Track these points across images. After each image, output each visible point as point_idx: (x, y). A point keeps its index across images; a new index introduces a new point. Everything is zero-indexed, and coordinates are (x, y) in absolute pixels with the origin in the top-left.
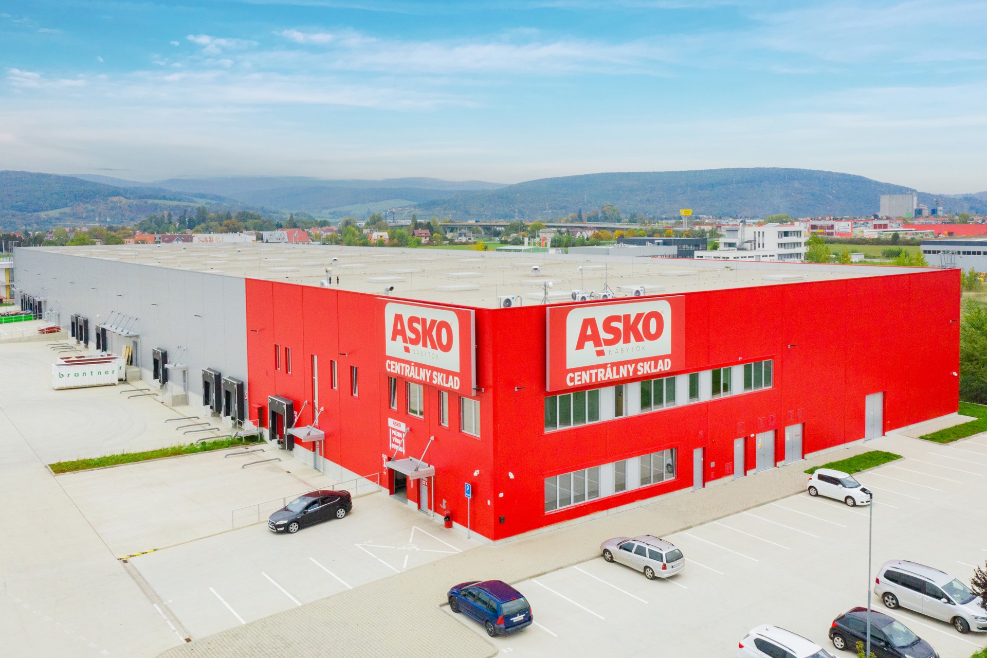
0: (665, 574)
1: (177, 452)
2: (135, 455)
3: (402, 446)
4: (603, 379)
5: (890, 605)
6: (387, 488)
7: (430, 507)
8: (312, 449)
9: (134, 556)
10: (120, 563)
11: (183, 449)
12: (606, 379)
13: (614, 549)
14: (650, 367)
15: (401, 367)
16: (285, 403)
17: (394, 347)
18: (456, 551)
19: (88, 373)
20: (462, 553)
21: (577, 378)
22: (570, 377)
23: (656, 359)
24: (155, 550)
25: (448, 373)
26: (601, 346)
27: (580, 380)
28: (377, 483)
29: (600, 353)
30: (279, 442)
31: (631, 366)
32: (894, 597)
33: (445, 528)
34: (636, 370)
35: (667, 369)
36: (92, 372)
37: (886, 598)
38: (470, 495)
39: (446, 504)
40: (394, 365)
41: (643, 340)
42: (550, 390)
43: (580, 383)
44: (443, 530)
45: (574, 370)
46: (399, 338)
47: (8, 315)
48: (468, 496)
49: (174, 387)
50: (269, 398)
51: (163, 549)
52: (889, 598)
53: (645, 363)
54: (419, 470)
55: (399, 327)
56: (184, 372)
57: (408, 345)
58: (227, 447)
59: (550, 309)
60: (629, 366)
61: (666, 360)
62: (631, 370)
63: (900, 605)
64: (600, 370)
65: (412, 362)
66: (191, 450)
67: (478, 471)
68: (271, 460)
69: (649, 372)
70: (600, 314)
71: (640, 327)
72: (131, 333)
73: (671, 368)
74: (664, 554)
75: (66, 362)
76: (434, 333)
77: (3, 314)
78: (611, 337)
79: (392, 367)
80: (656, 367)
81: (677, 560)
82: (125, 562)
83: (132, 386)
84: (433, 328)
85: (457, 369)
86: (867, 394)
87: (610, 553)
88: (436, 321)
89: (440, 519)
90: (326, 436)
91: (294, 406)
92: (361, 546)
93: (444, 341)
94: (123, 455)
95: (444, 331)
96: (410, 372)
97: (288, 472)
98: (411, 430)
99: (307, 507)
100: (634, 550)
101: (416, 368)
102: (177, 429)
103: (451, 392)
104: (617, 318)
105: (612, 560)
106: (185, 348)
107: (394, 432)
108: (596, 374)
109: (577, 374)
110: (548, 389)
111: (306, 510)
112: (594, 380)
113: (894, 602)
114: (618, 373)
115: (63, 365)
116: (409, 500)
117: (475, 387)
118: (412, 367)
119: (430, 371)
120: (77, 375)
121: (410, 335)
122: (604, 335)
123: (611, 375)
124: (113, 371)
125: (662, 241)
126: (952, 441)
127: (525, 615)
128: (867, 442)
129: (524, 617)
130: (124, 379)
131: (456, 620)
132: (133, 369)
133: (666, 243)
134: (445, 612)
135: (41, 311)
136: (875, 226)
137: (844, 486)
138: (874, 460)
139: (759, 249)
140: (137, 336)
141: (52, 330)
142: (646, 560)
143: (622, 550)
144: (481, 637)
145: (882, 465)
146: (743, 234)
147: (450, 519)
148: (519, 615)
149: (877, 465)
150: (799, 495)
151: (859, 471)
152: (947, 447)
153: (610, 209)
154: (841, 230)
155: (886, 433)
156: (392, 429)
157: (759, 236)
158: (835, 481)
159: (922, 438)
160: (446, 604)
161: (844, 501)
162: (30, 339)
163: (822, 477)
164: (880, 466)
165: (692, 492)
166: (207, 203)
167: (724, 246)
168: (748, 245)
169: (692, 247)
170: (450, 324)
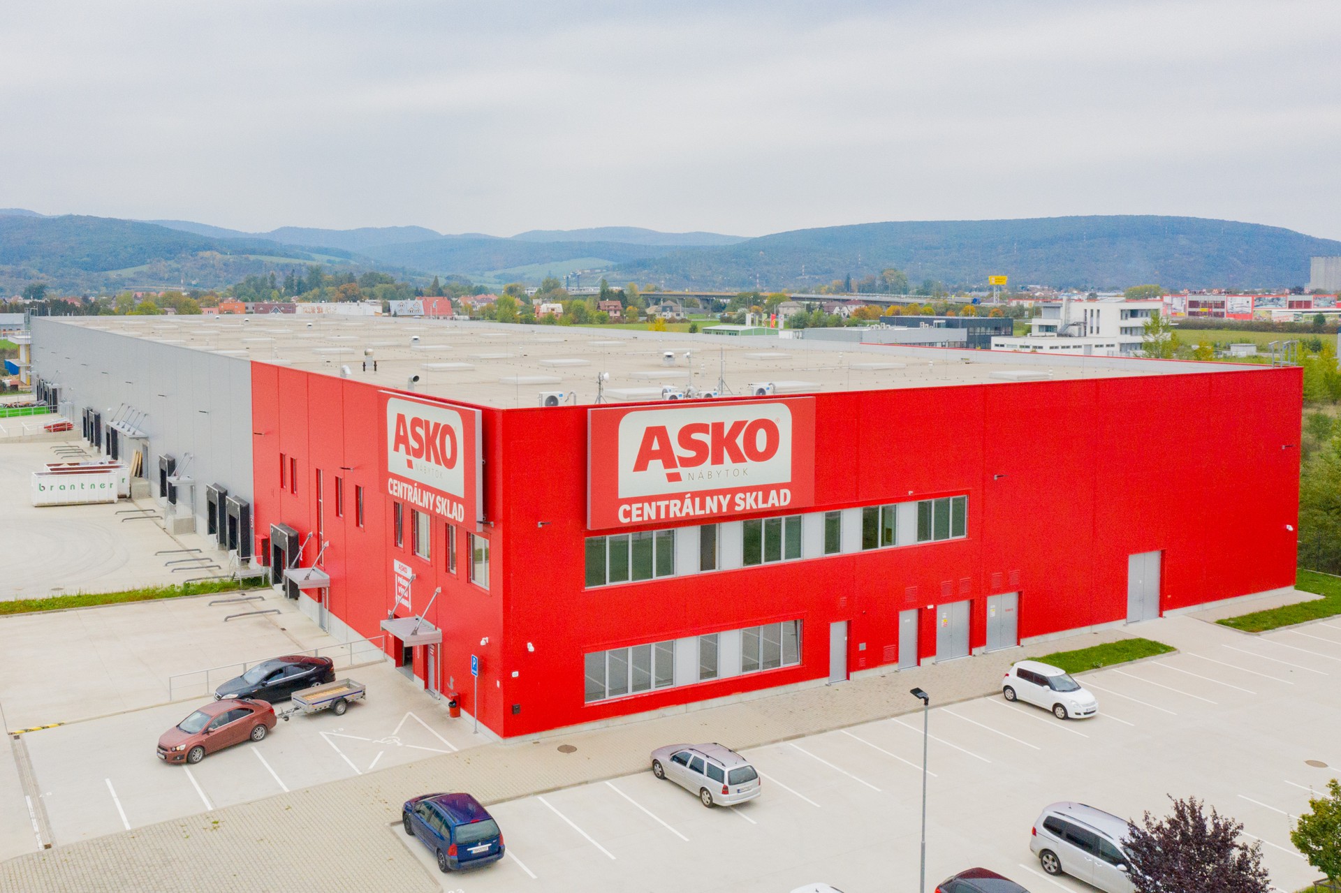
0: (726, 800)
1: (149, 596)
2: (90, 596)
3: (407, 599)
4: (678, 515)
5: (1049, 868)
6: (392, 658)
7: (436, 687)
8: (317, 599)
9: (30, 730)
10: (8, 740)
11: (157, 592)
12: (684, 514)
13: (665, 759)
14: (756, 500)
15: (403, 487)
16: (287, 534)
17: (397, 460)
18: (449, 749)
19: (78, 486)
20: (455, 753)
21: (635, 512)
22: (625, 510)
23: (766, 489)
24: (60, 724)
25: (453, 499)
26: (676, 467)
27: (642, 515)
28: (382, 649)
29: (674, 478)
30: (282, 589)
31: (725, 498)
32: (1055, 859)
33: (449, 717)
34: (732, 503)
35: (784, 504)
36: (82, 485)
37: (1045, 858)
38: (476, 672)
39: (454, 683)
40: (396, 485)
41: (744, 461)
42: (592, 527)
43: (640, 519)
44: (445, 718)
45: (630, 501)
46: (402, 447)
47: (16, 406)
48: (475, 673)
49: (183, 509)
50: (272, 527)
51: (70, 723)
52: (1048, 857)
53: (748, 494)
54: (418, 633)
55: (402, 433)
56: (192, 487)
57: (412, 458)
58: (218, 592)
59: (593, 412)
60: (721, 497)
61: (782, 491)
62: (725, 503)
63: (1063, 869)
64: (673, 502)
65: (415, 482)
66: (169, 594)
67: (487, 638)
68: (266, 612)
69: (754, 507)
70: (674, 421)
71: (740, 441)
72: (138, 434)
73: (791, 500)
74: (726, 771)
75: (51, 470)
76: (438, 442)
77: (9, 405)
78: (691, 454)
79: (395, 488)
80: (765, 500)
81: (745, 781)
82: (17, 737)
83: (136, 505)
84: (437, 435)
85: (461, 494)
86: (1132, 553)
87: (660, 766)
88: (440, 424)
89: (445, 703)
90: (332, 581)
91: (296, 539)
92: (327, 735)
93: (449, 455)
94: (79, 596)
95: (448, 438)
96: (414, 497)
97: (283, 629)
98: (418, 577)
99: (268, 677)
100: (688, 765)
101: (420, 490)
102: (166, 565)
103: (457, 526)
104: (702, 428)
105: (662, 777)
106: (192, 456)
107: (400, 580)
108: (667, 507)
109: (635, 506)
110: (589, 527)
111: (265, 682)
112: (663, 516)
113: (1056, 864)
114: (703, 507)
115: (47, 474)
116: (415, 676)
117: (482, 520)
118: (416, 489)
119: (434, 495)
120: (62, 487)
121: (414, 444)
122: (679, 451)
123: (690, 509)
124: (111, 484)
125: (944, 321)
126: (1266, 629)
127: (490, 845)
128: (1130, 625)
129: (489, 847)
130: (128, 496)
131: (404, 845)
132: (142, 482)
133: (950, 324)
134: (394, 833)
135: (55, 402)
136: (1291, 305)
137: (1053, 688)
138: (1128, 651)
139: (1091, 335)
140: (146, 438)
141: (60, 428)
142: (703, 779)
143: (675, 763)
144: (427, 871)
145: (1138, 660)
146: (1069, 313)
147: (458, 704)
148: (482, 845)
149: (1130, 660)
150: (989, 698)
151: (1098, 667)
152: (1257, 637)
153: (892, 275)
154: (1236, 310)
155: (1165, 613)
156: (399, 575)
157: (1092, 316)
158: (1041, 680)
159: (1221, 622)
160: (398, 823)
161: (1052, 711)
162: (32, 439)
163: (1023, 674)
164: (1134, 661)
165: (827, 685)
166: (329, 261)
167: (1040, 331)
168: (1074, 330)
169: (990, 331)
170: (453, 428)
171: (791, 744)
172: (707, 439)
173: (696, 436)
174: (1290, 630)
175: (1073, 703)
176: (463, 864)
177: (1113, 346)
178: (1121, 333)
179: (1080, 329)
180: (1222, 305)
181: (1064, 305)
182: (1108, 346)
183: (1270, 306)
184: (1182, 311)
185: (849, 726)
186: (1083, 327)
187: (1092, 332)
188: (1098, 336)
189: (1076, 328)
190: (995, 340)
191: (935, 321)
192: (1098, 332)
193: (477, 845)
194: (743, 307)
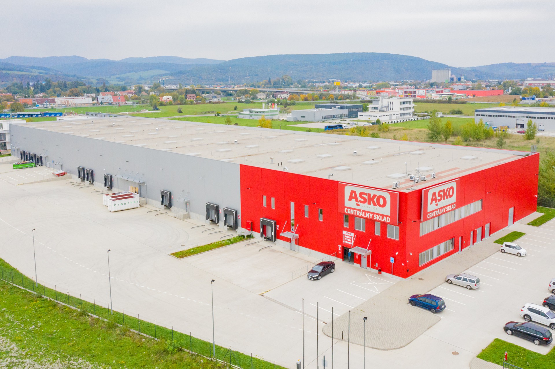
0: (475, 287)
1: (221, 245)
3: (352, 242)
6: (341, 258)
7: (368, 266)
8: (289, 242)
11: (222, 243)
13: (452, 279)
14: (450, 208)
16: (273, 222)
17: (350, 203)
18: (393, 283)
19: (127, 203)
20: (395, 284)
22: (428, 215)
23: (451, 205)
24: (270, 290)
26: (437, 202)
27: (432, 215)
28: (335, 257)
29: (437, 205)
33: (379, 274)
35: (454, 207)
37: (553, 291)
38: (393, 262)
39: (378, 265)
41: (448, 198)
45: (429, 212)
46: (353, 200)
50: (261, 219)
51: (272, 289)
53: (449, 206)
54: (367, 252)
55: (353, 196)
56: (186, 203)
57: (359, 203)
59: (424, 190)
60: (444, 208)
61: (454, 204)
62: (445, 210)
66: (226, 244)
67: (397, 253)
68: (268, 247)
70: (437, 190)
71: (448, 193)
72: (139, 182)
74: (474, 280)
76: (375, 200)
78: (440, 198)
81: (479, 282)
82: (263, 296)
84: (375, 198)
85: (389, 215)
87: (451, 281)
88: (377, 195)
89: (375, 271)
90: (300, 236)
92: (353, 283)
93: (381, 204)
95: (381, 200)
98: (358, 236)
99: (323, 269)
100: (462, 279)
102: (202, 232)
103: (382, 222)
105: (451, 283)
106: (188, 192)
107: (346, 236)
109: (430, 214)
110: (422, 218)
114: (441, 211)
116: (355, 263)
121: (360, 199)
122: (438, 198)
123: (437, 213)
125: (340, 107)
127: (444, 305)
131: (417, 309)
132: (142, 199)
133: (342, 108)
136: (437, 92)
137: (516, 249)
139: (390, 111)
142: (468, 283)
143: (456, 280)
145: (520, 238)
146: (382, 103)
149: (518, 238)
150: (498, 253)
152: (540, 228)
154: (420, 94)
155: (514, 223)
157: (390, 104)
159: (528, 224)
160: (410, 304)
161: (517, 255)
163: (506, 245)
166: (39, 73)
167: (372, 109)
168: (385, 109)
169: (355, 110)
170: (385, 197)
171: (468, 271)
173: (441, 193)
175: (522, 252)
176: (440, 311)
177: (398, 114)
178: (400, 110)
179: (386, 108)
180: (415, 92)
181: (380, 100)
182: (396, 115)
183: (431, 93)
184: (402, 95)
185: (476, 264)
186: (388, 108)
187: (390, 109)
188: (393, 111)
189: (385, 108)
190: (359, 113)
191: (337, 107)
192: (393, 109)
193: (442, 306)
194: (242, 95)
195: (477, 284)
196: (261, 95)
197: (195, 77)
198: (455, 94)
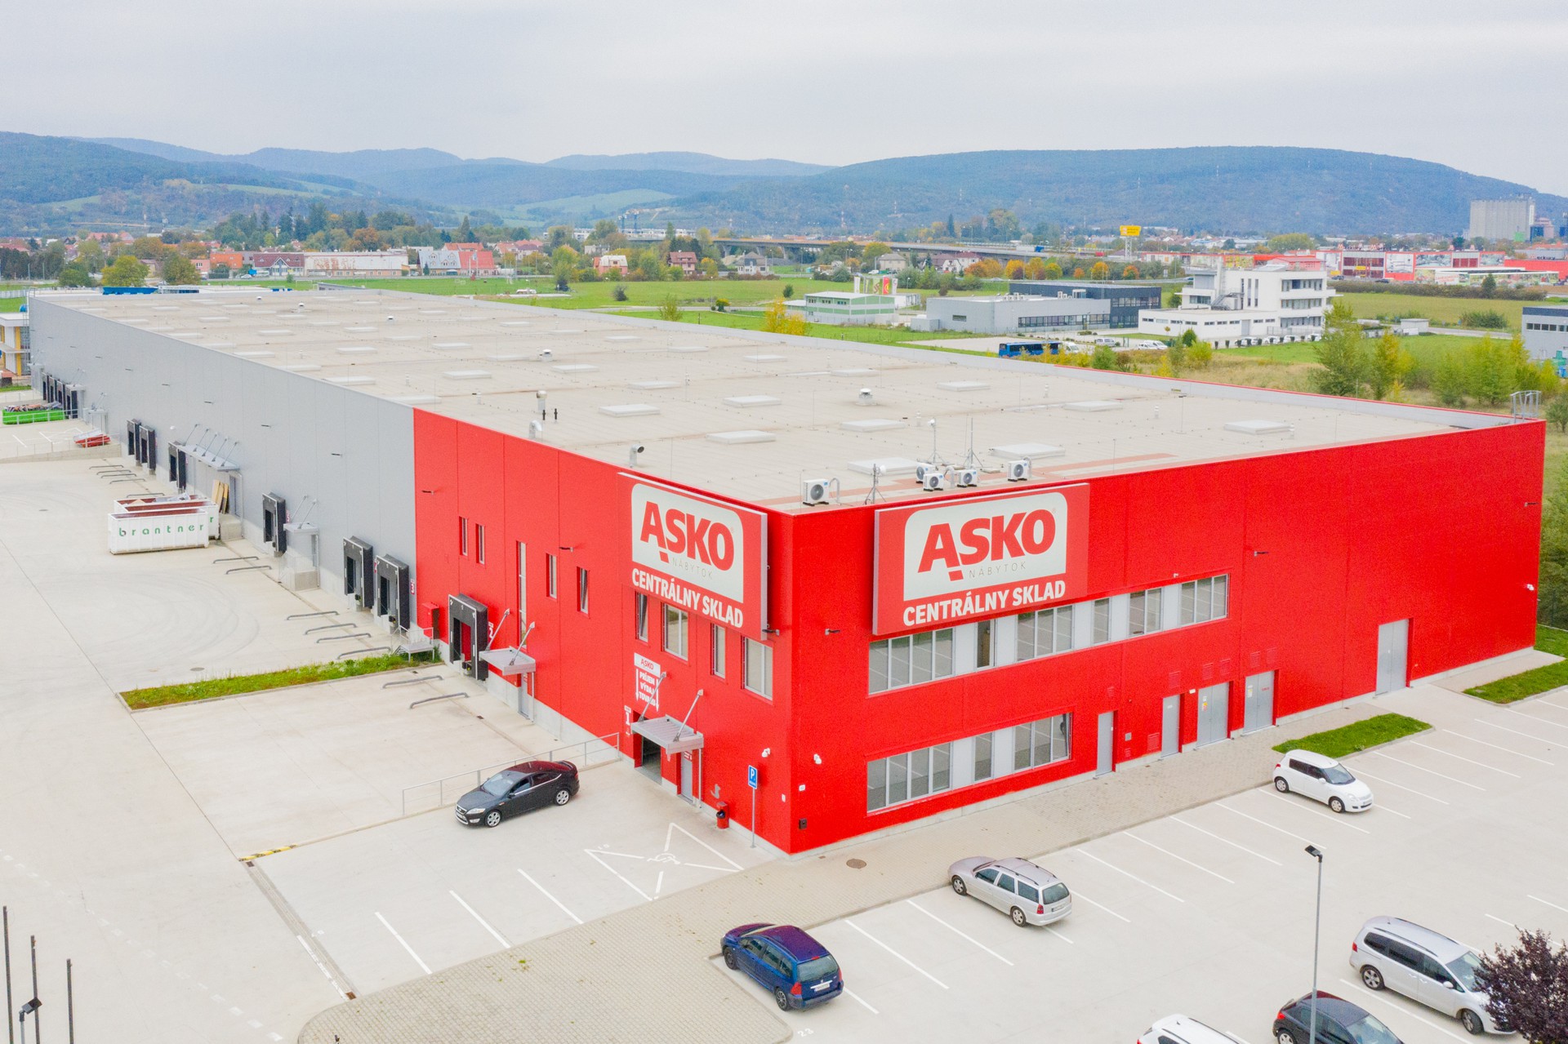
0: (1041, 920)
1: (310, 677)
2: (247, 679)
3: (654, 698)
4: (960, 614)
5: (1371, 983)
6: (630, 756)
7: (695, 793)
8: (516, 683)
9: (263, 855)
10: (243, 867)
11: (319, 671)
12: (965, 613)
13: (967, 876)
14: (1033, 594)
15: (655, 581)
16: (475, 610)
17: (645, 551)
18: (735, 868)
19: (163, 529)
20: (741, 872)
21: (919, 614)
22: (910, 613)
23: (1042, 582)
24: (292, 847)
25: (727, 602)
26: (958, 564)
27: (925, 617)
28: (616, 748)
29: (956, 576)
30: (465, 666)
31: (1003, 593)
32: (1378, 973)
33: (717, 829)
34: (1010, 599)
35: (1059, 595)
36: (168, 528)
37: (1366, 974)
38: (756, 784)
39: (720, 792)
40: (644, 577)
41: (1023, 554)
42: (878, 632)
43: (924, 621)
44: (714, 830)
45: (914, 603)
46: (653, 538)
47: (24, 410)
48: (753, 785)
49: (298, 558)
50: (451, 598)
51: (303, 845)
52: (1369, 973)
53: (1025, 588)
54: (680, 739)
55: (653, 523)
56: (314, 537)
57: (667, 551)
58: (386, 670)
59: (880, 512)
60: (1000, 593)
61: (1057, 583)
62: (1003, 599)
63: (1386, 985)
64: (954, 601)
66: (330, 674)
67: (768, 750)
68: (452, 696)
69: (1031, 601)
70: (956, 518)
71: (1018, 534)
72: (228, 465)
74: (1040, 890)
75: (129, 509)
76: (706, 539)
77: (16, 408)
78: (972, 550)
79: (642, 580)
80: (1041, 594)
81: (1059, 900)
82: (250, 864)
83: (230, 549)
84: (705, 532)
85: (740, 599)
87: (962, 882)
88: (709, 522)
89: (711, 813)
90: (539, 666)
91: (489, 614)
92: (594, 853)
93: (721, 554)
94: (230, 679)
95: (721, 539)
96: (669, 592)
97: (480, 717)
98: (669, 675)
99: (513, 790)
100: (997, 880)
101: (678, 587)
102: (306, 633)
103: (728, 628)
104: (983, 523)
105: (964, 893)
106: (315, 500)
107: (642, 675)
108: (950, 607)
109: (919, 608)
110: (875, 632)
111: (512, 794)
112: (945, 616)
113: (1378, 979)
114: (982, 604)
115: (124, 516)
116: (663, 779)
117: (766, 628)
118: (672, 585)
119: (699, 595)
120: (146, 532)
121: (669, 535)
122: (961, 549)
123: (971, 607)
124: (201, 526)
125: (1084, 291)
126: (1515, 699)
127: (831, 981)
128: (1380, 697)
129: (831, 984)
130: (217, 537)
131: (733, 982)
132: (231, 521)
133: (1091, 294)
134: (718, 969)
135: (75, 406)
136: (1456, 263)
137: (1328, 781)
138: (1385, 730)
139: (1249, 308)
140: (237, 470)
141: (96, 442)
142: (1015, 898)
143: (979, 880)
144: (768, 1011)
145: (1397, 740)
146: (1224, 282)
147: (726, 815)
148: (824, 982)
149: (1389, 740)
150: (1261, 789)
151: (1359, 750)
152: (1507, 709)
153: (1001, 216)
154: (1396, 268)
155: (1412, 683)
156: (640, 670)
157: (1250, 286)
158: (1315, 772)
159: (1468, 692)
160: (719, 955)
161: (1327, 803)
162: (62, 457)
163: (1295, 764)
164: (1393, 741)
165: (1094, 779)
166: (326, 192)
167: (1191, 302)
168: (1230, 302)
169: (1135, 302)
170: (729, 529)
171: (1079, 850)
172: (986, 533)
173: (977, 532)
174: (1538, 700)
175: (1351, 797)
176: (807, 1002)
177: (1273, 320)
178: (1282, 306)
179: (1236, 301)
180: (1381, 262)
181: (1218, 273)
182: (1268, 321)
183: (1433, 265)
184: (1337, 269)
185: (1131, 826)
186: (1240, 299)
187: (1249, 304)
188: (1256, 309)
189: (1232, 300)
190: (1142, 314)
191: (1074, 291)
192: (1256, 305)
193: (820, 983)
194: (837, 259)
195: (1044, 906)
196: (890, 260)
197: (742, 211)
198: (1519, 271)
